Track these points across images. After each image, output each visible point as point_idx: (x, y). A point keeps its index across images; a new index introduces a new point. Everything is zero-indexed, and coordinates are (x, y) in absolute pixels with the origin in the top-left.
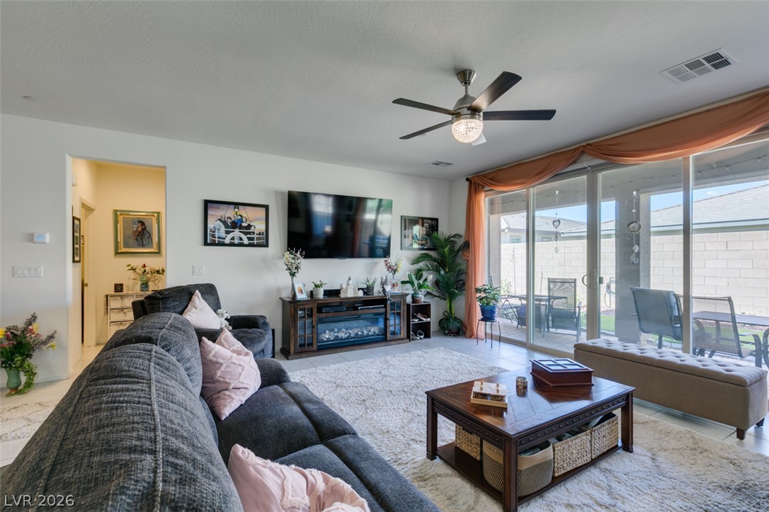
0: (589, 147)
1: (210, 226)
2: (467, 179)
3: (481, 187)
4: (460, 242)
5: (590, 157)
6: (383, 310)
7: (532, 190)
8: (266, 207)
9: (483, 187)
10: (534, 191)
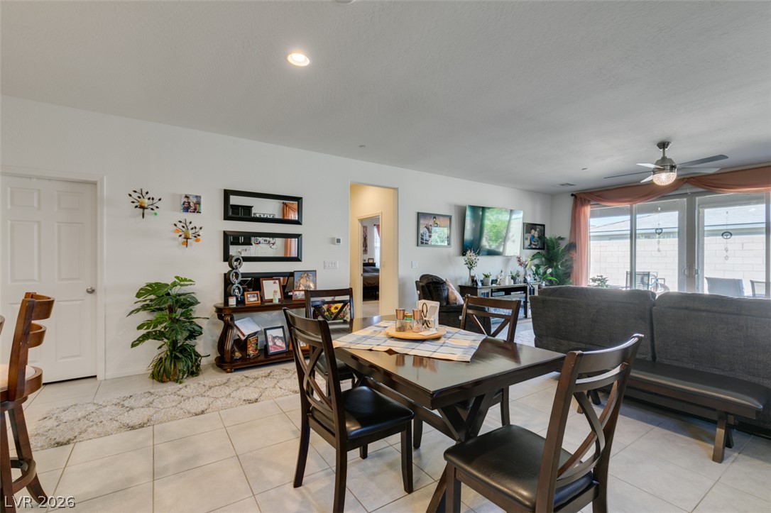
0: (692, 179)
1: (421, 231)
2: (572, 195)
3: (587, 202)
4: (563, 245)
5: (690, 186)
6: (524, 295)
7: (634, 205)
8: (450, 218)
9: (589, 201)
10: (637, 205)
